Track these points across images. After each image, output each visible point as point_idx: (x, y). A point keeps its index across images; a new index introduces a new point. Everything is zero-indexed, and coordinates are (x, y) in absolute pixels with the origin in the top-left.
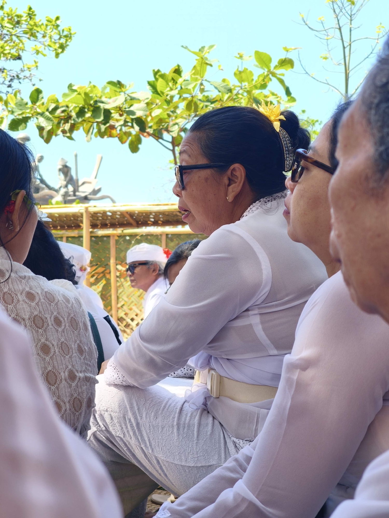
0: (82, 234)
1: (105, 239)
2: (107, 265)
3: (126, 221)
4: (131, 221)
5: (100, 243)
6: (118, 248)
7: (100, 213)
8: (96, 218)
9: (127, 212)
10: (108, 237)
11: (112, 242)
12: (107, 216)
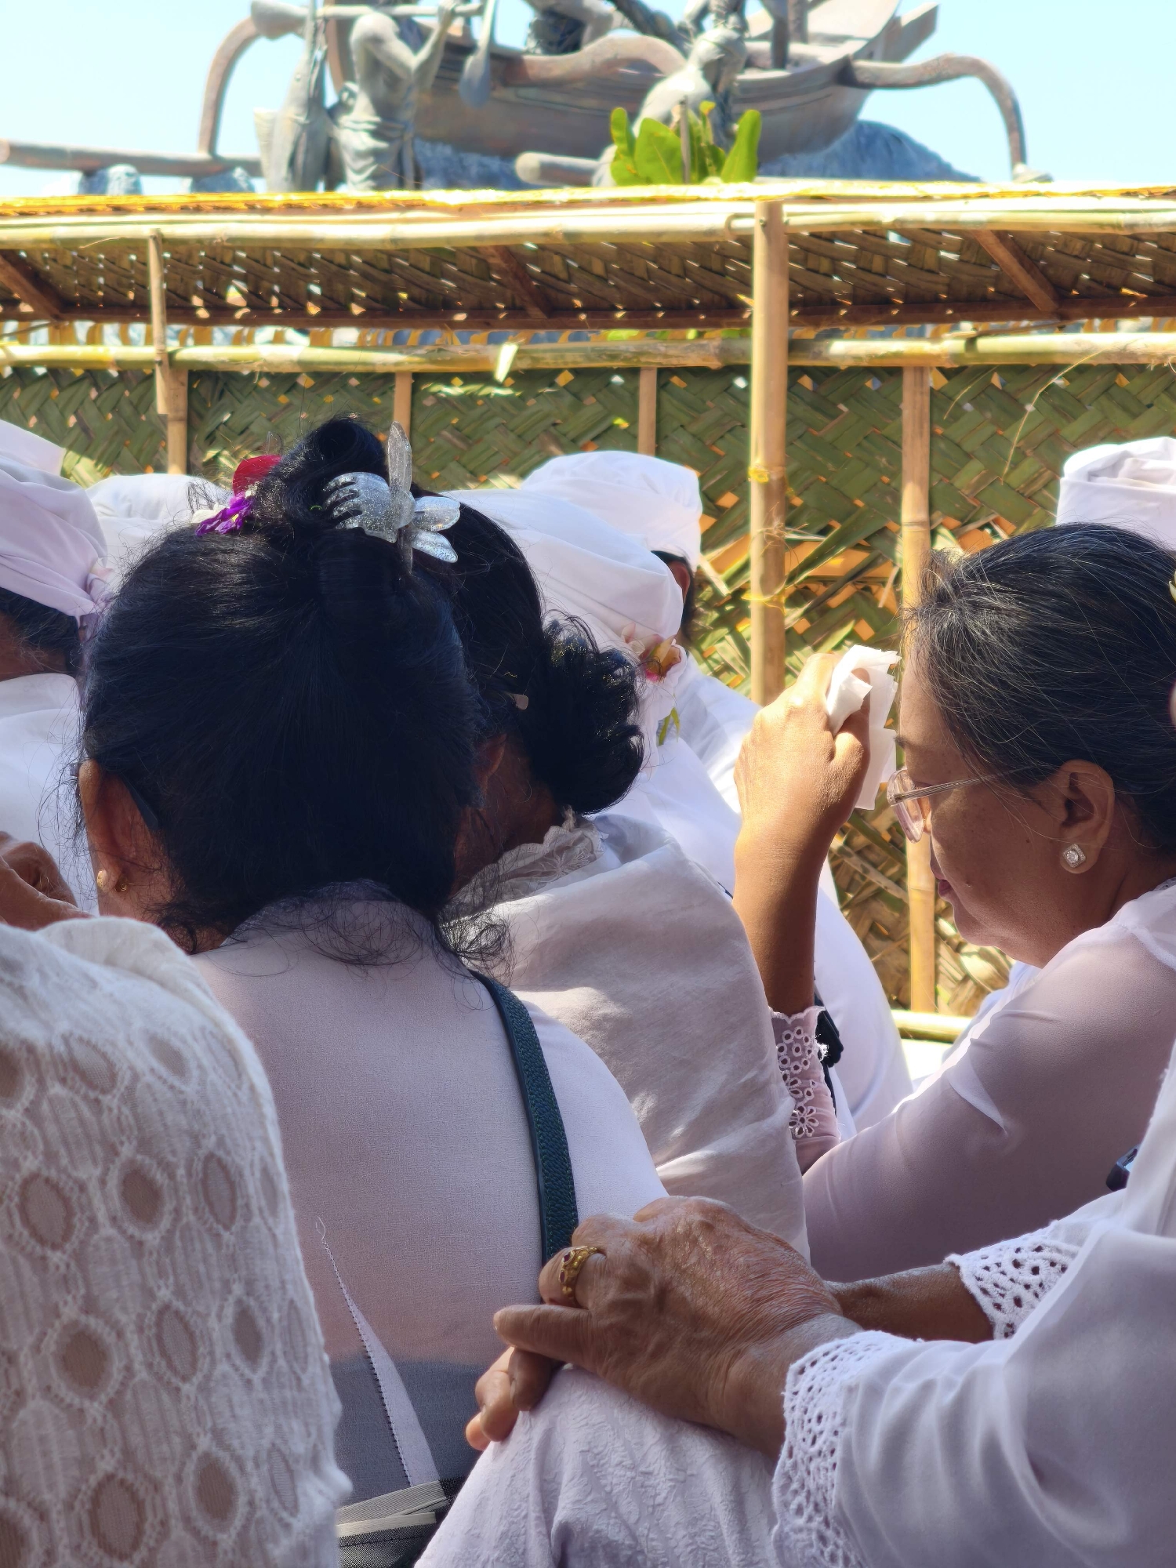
0: (747, 353)
1: (870, 384)
2: (882, 532)
3: (997, 280)
4: (1026, 283)
5: (842, 407)
6: (944, 437)
7: (847, 237)
8: (825, 265)
9: (1002, 236)
10: (890, 372)
11: (912, 406)
12: (888, 253)
